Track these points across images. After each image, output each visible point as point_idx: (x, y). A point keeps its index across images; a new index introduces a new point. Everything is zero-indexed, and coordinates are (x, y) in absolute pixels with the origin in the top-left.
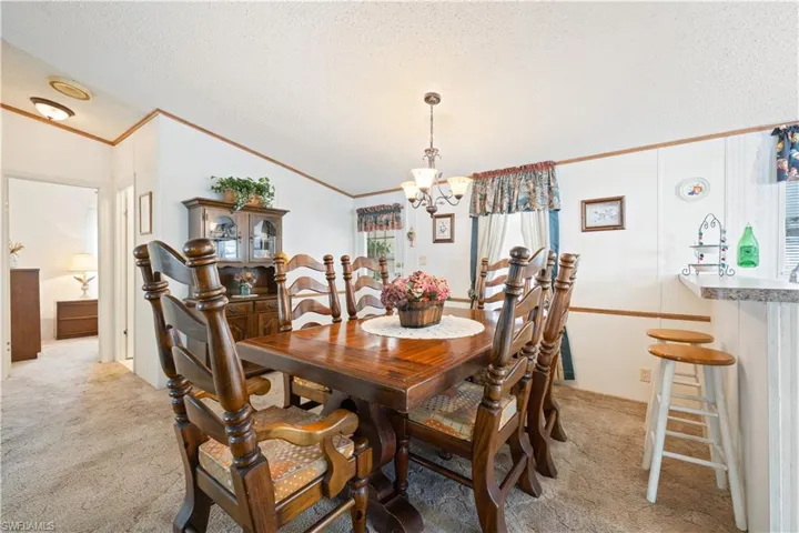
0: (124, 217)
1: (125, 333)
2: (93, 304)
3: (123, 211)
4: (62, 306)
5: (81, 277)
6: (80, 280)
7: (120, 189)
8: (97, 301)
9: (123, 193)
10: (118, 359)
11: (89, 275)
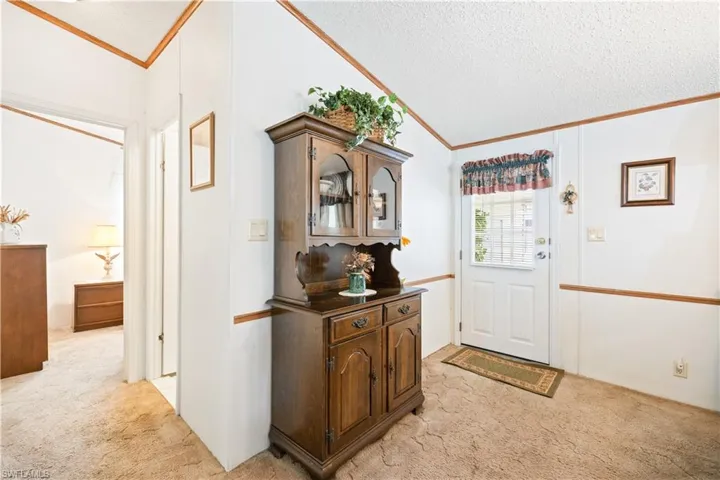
0: (160, 171)
1: (161, 338)
2: (118, 287)
3: (159, 162)
4: (80, 290)
5: (103, 253)
6: (103, 257)
7: (155, 130)
8: (122, 283)
9: (159, 136)
10: (150, 378)
11: (113, 251)
